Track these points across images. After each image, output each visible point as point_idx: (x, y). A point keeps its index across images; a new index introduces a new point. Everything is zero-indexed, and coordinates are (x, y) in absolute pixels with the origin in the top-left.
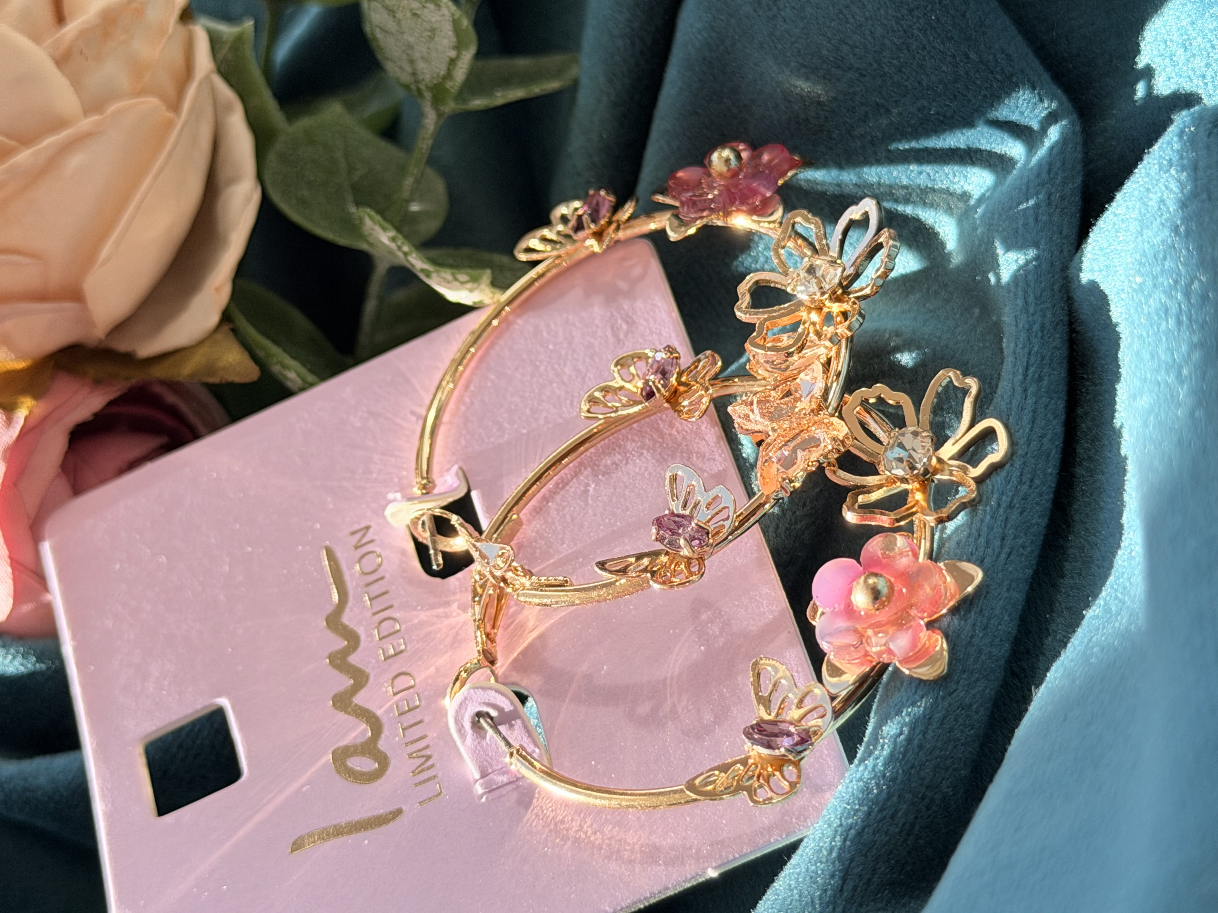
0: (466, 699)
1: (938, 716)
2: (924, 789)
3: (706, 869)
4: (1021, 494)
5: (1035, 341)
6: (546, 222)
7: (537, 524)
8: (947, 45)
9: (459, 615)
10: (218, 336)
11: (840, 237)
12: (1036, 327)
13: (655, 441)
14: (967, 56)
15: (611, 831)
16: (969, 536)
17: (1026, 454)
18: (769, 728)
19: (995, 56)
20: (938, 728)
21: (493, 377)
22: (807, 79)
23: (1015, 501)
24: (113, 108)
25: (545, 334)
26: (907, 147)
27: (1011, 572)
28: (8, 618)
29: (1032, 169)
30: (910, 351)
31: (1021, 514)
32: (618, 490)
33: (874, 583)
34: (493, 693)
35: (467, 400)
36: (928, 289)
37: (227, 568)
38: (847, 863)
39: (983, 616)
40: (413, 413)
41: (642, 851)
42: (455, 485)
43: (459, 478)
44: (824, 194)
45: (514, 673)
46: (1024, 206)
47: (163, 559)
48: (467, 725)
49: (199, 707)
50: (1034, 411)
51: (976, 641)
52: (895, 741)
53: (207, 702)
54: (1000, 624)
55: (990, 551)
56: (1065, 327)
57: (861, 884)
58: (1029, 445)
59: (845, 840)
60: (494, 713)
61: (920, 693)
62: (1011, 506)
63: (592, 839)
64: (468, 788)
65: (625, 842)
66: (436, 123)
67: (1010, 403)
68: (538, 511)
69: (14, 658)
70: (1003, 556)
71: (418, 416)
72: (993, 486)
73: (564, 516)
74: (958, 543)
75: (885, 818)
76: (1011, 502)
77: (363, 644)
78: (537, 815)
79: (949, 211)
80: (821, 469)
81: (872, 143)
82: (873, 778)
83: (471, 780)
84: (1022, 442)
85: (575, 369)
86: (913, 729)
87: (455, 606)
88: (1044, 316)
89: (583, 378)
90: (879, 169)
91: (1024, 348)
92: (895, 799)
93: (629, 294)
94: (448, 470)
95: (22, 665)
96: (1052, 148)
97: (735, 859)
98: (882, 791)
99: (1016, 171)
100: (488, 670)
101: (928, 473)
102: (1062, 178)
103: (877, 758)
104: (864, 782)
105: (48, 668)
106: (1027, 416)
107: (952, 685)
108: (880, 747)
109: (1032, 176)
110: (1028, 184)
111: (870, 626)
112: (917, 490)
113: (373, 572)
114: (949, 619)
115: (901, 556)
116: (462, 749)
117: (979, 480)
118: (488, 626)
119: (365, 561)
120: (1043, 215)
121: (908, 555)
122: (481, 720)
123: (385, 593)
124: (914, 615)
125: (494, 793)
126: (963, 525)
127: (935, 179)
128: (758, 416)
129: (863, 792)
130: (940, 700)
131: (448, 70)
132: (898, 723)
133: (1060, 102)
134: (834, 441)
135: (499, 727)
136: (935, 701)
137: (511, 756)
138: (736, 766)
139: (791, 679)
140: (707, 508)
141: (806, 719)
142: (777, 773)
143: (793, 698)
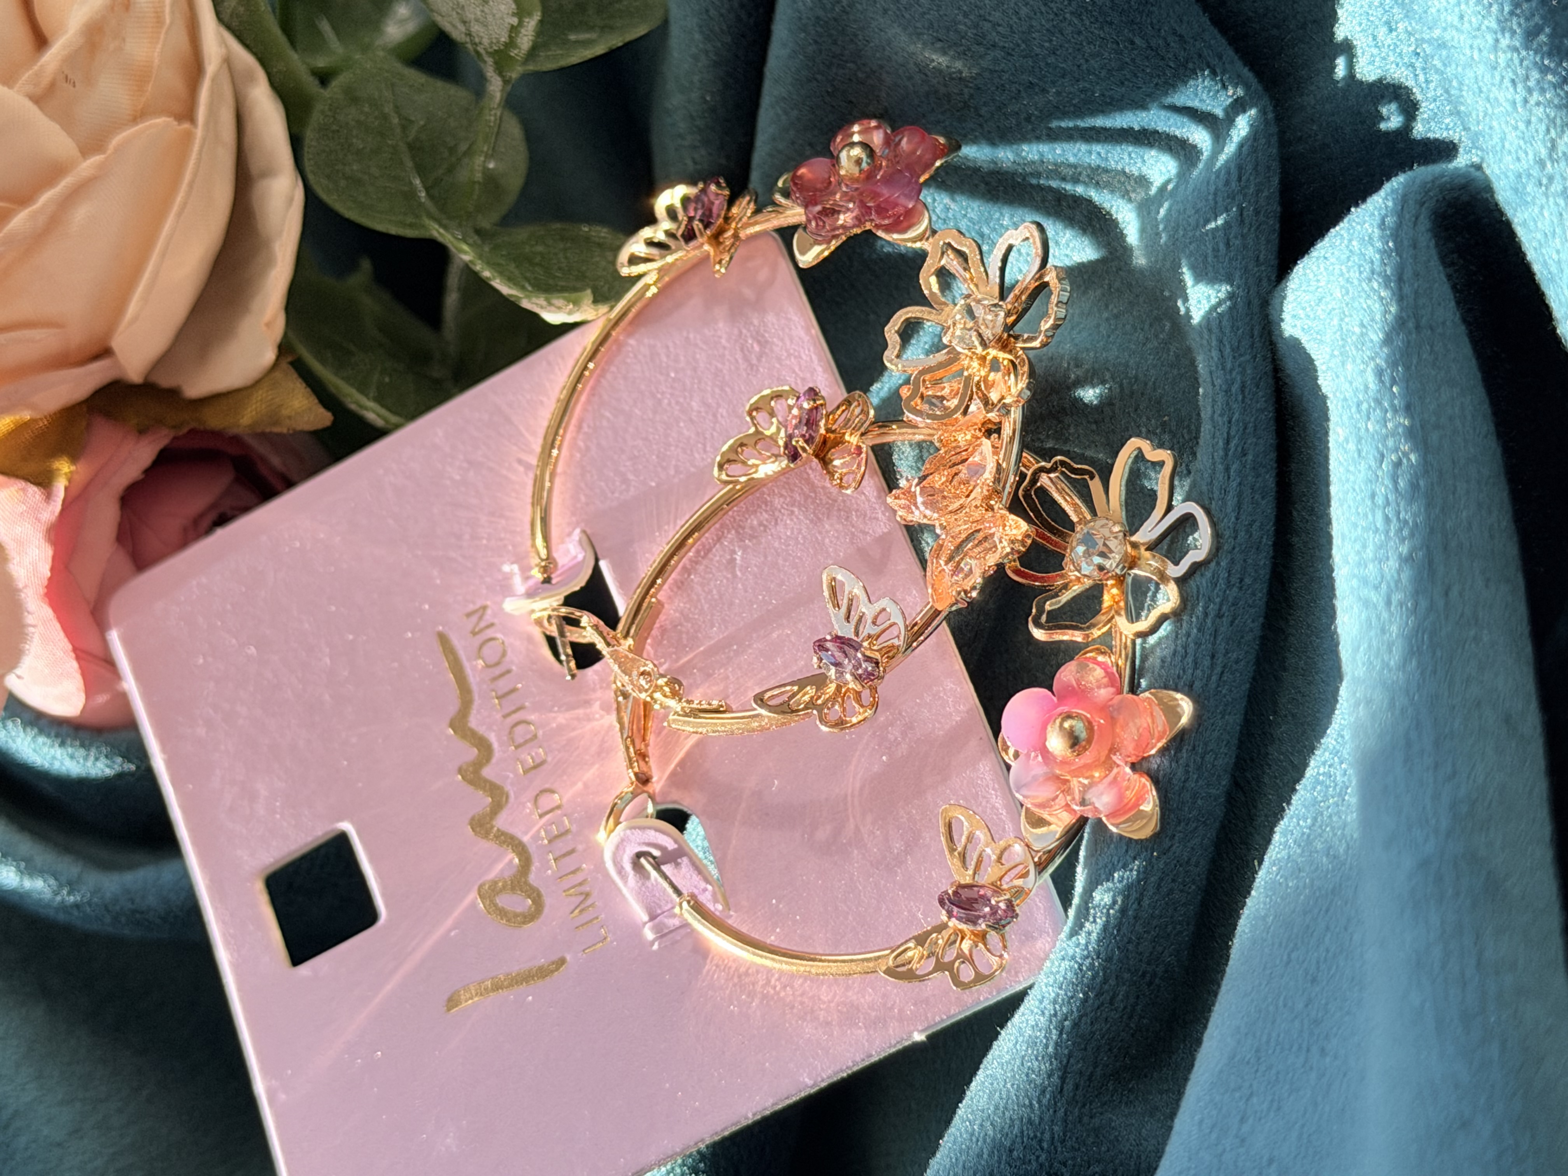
0: (622, 840)
1: (1153, 879)
2: (1144, 966)
3: (912, 1032)
4: (1231, 599)
5: (1235, 405)
6: (651, 220)
7: (680, 603)
8: (1106, 29)
9: (602, 717)
10: (277, 374)
11: (1000, 264)
12: (1235, 388)
13: (807, 497)
14: (1132, 43)
15: (801, 985)
16: (1175, 653)
17: (1234, 548)
18: (965, 894)
19: (1165, 39)
20: (1155, 893)
21: (608, 414)
22: (945, 53)
23: (1224, 608)
24: (116, 141)
25: (664, 359)
26: (1071, 124)
27: (1225, 696)
28: (82, 712)
29: (1217, 173)
31: (1232, 622)
32: (769, 559)
33: (1071, 727)
34: (652, 832)
35: (581, 444)
36: (1110, 286)
37: (328, 661)
38: (1065, 1061)
39: (1196, 754)
40: (520, 461)
41: (838, 1011)
42: (580, 557)
43: (583, 548)
44: (977, 170)
45: (673, 790)
46: (1212, 225)
47: (252, 650)
48: (628, 867)
49: (320, 833)
50: (1240, 495)
51: (1191, 784)
52: (1108, 913)
53: (328, 827)
54: (1215, 759)
55: (1199, 672)
56: (1270, 380)
57: (1082, 1082)
58: (1235, 538)
59: (1061, 1033)
60: (656, 853)
61: (1131, 853)
62: (1219, 616)
63: (782, 994)
64: (636, 931)
65: (820, 999)
66: (502, 91)
67: (1211, 483)
68: (680, 585)
69: (97, 759)
70: (1214, 678)
71: (528, 467)
72: (1198, 587)
73: (710, 591)
74: (1163, 661)
75: (1102, 1004)
76: (1220, 610)
77: (497, 753)
78: (717, 966)
79: (1126, 195)
80: (1000, 567)
81: (1028, 119)
82: (1087, 957)
83: (639, 922)
84: (1227, 533)
85: (705, 404)
86: (1126, 898)
87: (597, 706)
88: (1243, 373)
89: (715, 415)
90: (1041, 146)
91: (1221, 415)
92: (1112, 982)
93: (758, 305)
94: (569, 534)
95: (108, 766)
96: (1241, 146)
97: (942, 1020)
98: (1098, 973)
99: (1201, 166)
100: (645, 795)
101: (1124, 567)
102: (1256, 185)
103: (1089, 933)
104: (1076, 962)
105: (138, 767)
106: (1231, 501)
107: (1167, 843)
108: (1091, 919)
109: (1220, 184)
110: (1215, 194)
111: (1069, 772)
112: (1113, 586)
113: (497, 664)
114: (1158, 760)
115: (1099, 687)
116: (625, 891)
117: (1181, 582)
118: (637, 741)
119: (486, 650)
120: (1236, 237)
121: (1106, 686)
122: (643, 860)
123: (513, 690)
124: (1118, 762)
125: (664, 939)
126: (1167, 637)
127: (1107, 159)
128: (922, 508)
129: (1076, 974)
130: (1154, 860)
131: (510, 37)
132: (1109, 890)
133: (1247, 87)
134: (1012, 542)
135: (664, 868)
136: (1150, 862)
137: (681, 908)
138: (934, 935)
139: (986, 830)
140: (874, 623)
141: (1007, 879)
142: (981, 945)
143: (990, 852)
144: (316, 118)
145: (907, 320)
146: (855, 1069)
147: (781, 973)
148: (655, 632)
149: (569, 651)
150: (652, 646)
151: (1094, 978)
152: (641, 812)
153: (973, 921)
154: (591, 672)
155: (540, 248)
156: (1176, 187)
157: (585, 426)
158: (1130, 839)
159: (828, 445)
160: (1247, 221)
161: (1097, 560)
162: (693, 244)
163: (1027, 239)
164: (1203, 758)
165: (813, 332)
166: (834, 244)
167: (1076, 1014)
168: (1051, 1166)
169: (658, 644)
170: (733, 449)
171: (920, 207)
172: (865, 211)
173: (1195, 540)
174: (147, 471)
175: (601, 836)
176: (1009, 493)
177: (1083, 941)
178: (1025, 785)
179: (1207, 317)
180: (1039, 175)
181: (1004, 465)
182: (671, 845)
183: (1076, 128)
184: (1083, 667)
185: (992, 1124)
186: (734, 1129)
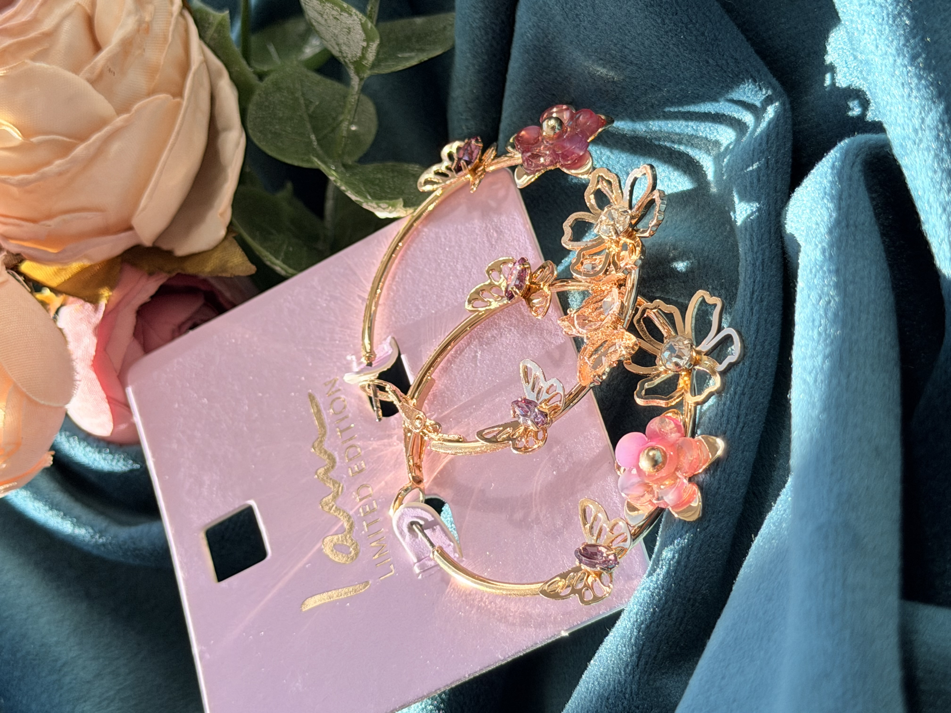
0: (402, 514)
1: (697, 545)
2: (689, 595)
3: (560, 631)
4: (750, 385)
5: (758, 273)
6: (439, 160)
7: (445, 380)
8: (693, 54)
9: (398, 444)
10: (226, 243)
11: (629, 189)
12: (758, 263)
13: (519, 321)
14: (708, 62)
15: (500, 602)
16: (716, 415)
17: (753, 355)
18: (590, 550)
19: (726, 60)
20: (697, 553)
21: (410, 271)
22: (604, 67)
23: (746, 390)
24: (136, 107)
25: (443, 240)
26: (676, 110)
27: (744, 441)
28: (112, 434)
29: (756, 139)
30: (683, 261)
31: (750, 398)
32: (496, 356)
33: (654, 455)
34: (420, 510)
35: (395, 288)
36: (698, 204)
37: (247, 408)
38: (640, 647)
39: (725, 473)
40: (359, 297)
41: (521, 617)
42: (390, 352)
43: (392, 347)
44: (624, 136)
45: (435, 488)
46: (751, 168)
47: (205, 401)
48: (406, 530)
49: (237, 506)
50: (758, 324)
51: (721, 491)
52: (670, 564)
53: (242, 503)
54: (737, 477)
55: (729, 426)
56: (779, 259)
57: (650, 660)
58: (754, 349)
59: (639, 632)
60: (422, 522)
61: (685, 529)
62: (743, 394)
63: (489, 607)
64: (410, 569)
65: (510, 610)
66: (359, 84)
67: (742, 317)
68: (445, 370)
69: (118, 461)
70: (738, 430)
71: (363, 299)
72: (731, 377)
73: (462, 374)
74: (710, 419)
75: (664, 615)
76: (743, 391)
77: (338, 464)
78: (454, 589)
79: (708, 152)
80: (620, 362)
81: (652, 106)
82: (656, 588)
83: (412, 563)
84: (750, 346)
85: (464, 266)
86: (680, 555)
87: (395, 437)
88: (763, 254)
89: (470, 273)
90: (660, 122)
91: (750, 278)
92: (670, 603)
93: (498, 211)
94: (385, 339)
95: (124, 465)
96: (769, 123)
97: (578, 625)
98: (662, 598)
99: (748, 134)
100: (417, 490)
101: (691, 365)
102: (777, 146)
103: (659, 575)
104: (650, 591)
105: (141, 467)
106: (753, 328)
107: (706, 524)
108: (660, 566)
109: (757, 145)
110: (753, 151)
111: (653, 481)
112: (685, 375)
113: (341, 412)
114: (703, 476)
115: (671, 433)
116: (404, 544)
117: (723, 373)
118: (415, 458)
119: (335, 404)
120: (763, 176)
121: (675, 432)
122: (414, 526)
123: (349, 428)
124: (680, 476)
125: (426, 572)
126: (713, 405)
127: (697, 130)
128: (577, 327)
129: (650, 598)
130: (698, 534)
131: (363, 54)
132: (671, 550)
133: (774, 89)
134: (626, 348)
135: (426, 531)
136: (695, 534)
137: (433, 555)
138: (572, 574)
139: (604, 513)
140: (547, 392)
141: (614, 542)
142: (597, 579)
143: (606, 527)
144: (255, 98)
145: (576, 220)
146: (528, 651)
147: (490, 594)
148: (430, 396)
149: (379, 405)
150: (427, 404)
151: (660, 600)
152: (417, 499)
153: (593, 566)
154: (393, 418)
155: (380, 176)
156: (733, 148)
157: (397, 277)
158: (685, 521)
159: (532, 291)
160: (770, 167)
161: (675, 360)
162: (460, 173)
163: (645, 174)
164: (729, 476)
165: (528, 226)
166: (537, 175)
167: (648, 621)
168: (630, 709)
169: (431, 403)
170: (477, 292)
171: (587, 154)
172: (555, 156)
173: (732, 350)
174: (152, 297)
175: (391, 512)
176: (628, 320)
177: (654, 579)
178: (627, 488)
179: (745, 222)
180: (659, 139)
181: (626, 304)
182: (430, 518)
183: (679, 112)
184: (662, 422)
185: (599, 683)
186: (458, 683)
